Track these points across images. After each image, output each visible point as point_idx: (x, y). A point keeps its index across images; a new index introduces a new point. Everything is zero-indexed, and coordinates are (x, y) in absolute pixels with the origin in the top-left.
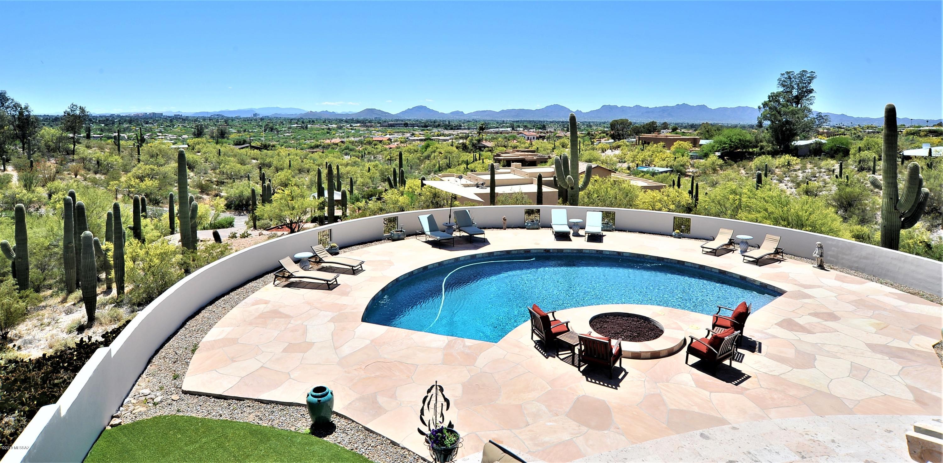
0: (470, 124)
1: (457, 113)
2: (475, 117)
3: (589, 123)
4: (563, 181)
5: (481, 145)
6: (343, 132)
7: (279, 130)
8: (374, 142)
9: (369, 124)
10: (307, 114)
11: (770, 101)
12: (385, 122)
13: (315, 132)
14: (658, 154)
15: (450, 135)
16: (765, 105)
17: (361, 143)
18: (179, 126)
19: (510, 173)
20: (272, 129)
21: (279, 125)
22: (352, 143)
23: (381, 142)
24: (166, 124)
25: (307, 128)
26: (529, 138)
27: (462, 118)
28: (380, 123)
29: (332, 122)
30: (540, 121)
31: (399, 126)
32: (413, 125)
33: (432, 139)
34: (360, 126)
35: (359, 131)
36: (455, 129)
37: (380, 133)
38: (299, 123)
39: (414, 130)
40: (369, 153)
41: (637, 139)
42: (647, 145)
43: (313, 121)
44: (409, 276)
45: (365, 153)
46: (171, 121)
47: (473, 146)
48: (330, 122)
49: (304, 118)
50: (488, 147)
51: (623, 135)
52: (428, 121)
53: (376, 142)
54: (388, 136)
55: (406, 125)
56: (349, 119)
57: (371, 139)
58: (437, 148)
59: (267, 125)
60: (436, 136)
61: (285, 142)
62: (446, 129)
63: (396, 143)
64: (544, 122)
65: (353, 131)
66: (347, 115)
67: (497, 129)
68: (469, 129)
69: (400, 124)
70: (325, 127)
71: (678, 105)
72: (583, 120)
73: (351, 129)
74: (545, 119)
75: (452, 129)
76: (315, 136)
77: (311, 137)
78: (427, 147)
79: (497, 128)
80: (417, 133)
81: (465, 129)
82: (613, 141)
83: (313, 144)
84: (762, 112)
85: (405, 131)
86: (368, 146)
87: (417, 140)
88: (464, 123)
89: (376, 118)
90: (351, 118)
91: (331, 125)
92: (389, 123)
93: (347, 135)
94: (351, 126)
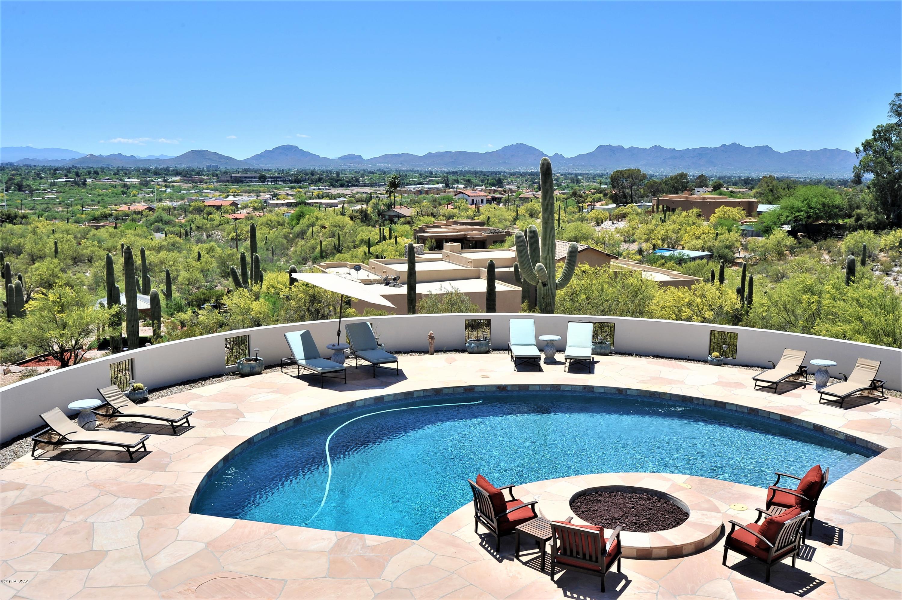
0: (374, 177)
1: (351, 158)
2: (382, 166)
3: (576, 175)
4: (529, 273)
5: (392, 213)
6: (152, 192)
7: (34, 187)
8: (207, 208)
9: (197, 177)
10: (85, 159)
11: (875, 140)
12: (226, 173)
13: (101, 192)
14: (688, 229)
15: (339, 196)
16: (867, 145)
17: (184, 210)
19: (441, 260)
20: (20, 187)
21: (34, 179)
22: (168, 210)
23: (218, 208)
25: (84, 184)
26: (475, 202)
27: (360, 167)
28: (217, 176)
29: (130, 173)
30: (493, 173)
31: (251, 181)
32: (275, 180)
33: (309, 204)
34: (181, 181)
35: (180, 189)
36: (348, 186)
37: (218, 193)
38: (70, 175)
39: (276, 188)
40: (198, 227)
41: (655, 202)
42: (671, 213)
43: (96, 173)
44: (270, 434)
45: (191, 229)
47: (379, 216)
48: (128, 173)
49: (78, 166)
50: (405, 216)
51: (631, 197)
52: (301, 172)
53: (210, 208)
54: (231, 199)
55: (263, 179)
56: (161, 169)
57: (201, 204)
58: (317, 219)
59: (10, 179)
60: (316, 198)
61: (45, 210)
62: (333, 185)
63: (245, 211)
64: (500, 173)
65: (169, 190)
66: (158, 160)
67: (420, 186)
68: (372, 185)
69: (252, 177)
70: (118, 182)
71: (724, 146)
72: (565, 170)
73: (166, 186)
74: (502, 169)
75: (342, 186)
76: (100, 198)
77: (93, 201)
78: (300, 216)
79: (420, 184)
80: (281, 192)
81: (365, 186)
82: (614, 205)
83: (97, 213)
84: (861, 158)
85: (261, 189)
86: (197, 217)
87: (283, 204)
88: (363, 176)
89: (209, 167)
90: (165, 167)
91: (129, 178)
92: (233, 175)
93: (159, 197)
94: (165, 181)
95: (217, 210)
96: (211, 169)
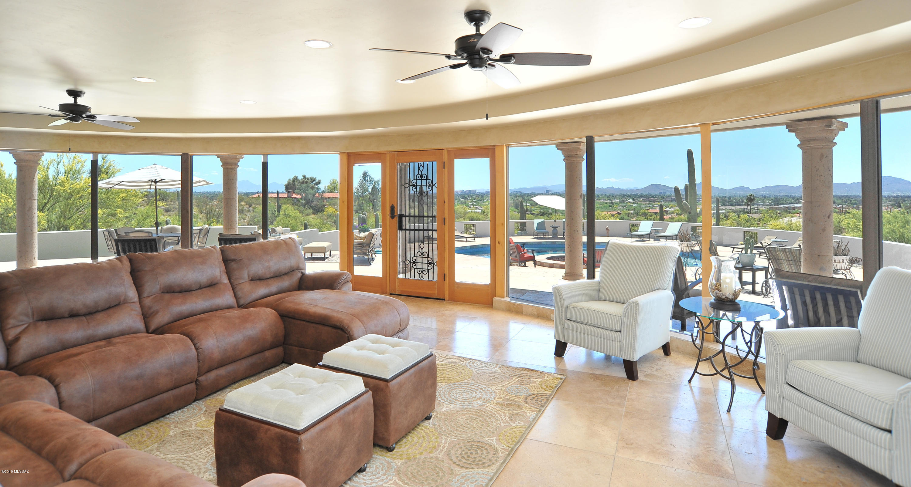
2: (764, 193)
6: (625, 206)
8: (649, 214)
9: (652, 199)
12: (669, 196)
17: (637, 214)
18: (488, 200)
23: (656, 213)
24: (477, 199)
28: (664, 198)
29: (616, 197)
34: (643, 201)
35: (641, 204)
46: (482, 196)
48: (614, 197)
53: (651, 213)
56: (633, 195)
57: (646, 211)
63: (671, 216)
65: (635, 205)
66: (632, 190)
67: (791, 205)
70: (609, 201)
73: (633, 203)
75: (731, 204)
79: (792, 203)
89: (660, 193)
90: (636, 193)
91: (615, 199)
92: (673, 197)
93: (628, 208)
94: (634, 200)
95: (655, 215)
96: (661, 194)
